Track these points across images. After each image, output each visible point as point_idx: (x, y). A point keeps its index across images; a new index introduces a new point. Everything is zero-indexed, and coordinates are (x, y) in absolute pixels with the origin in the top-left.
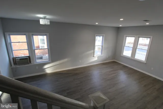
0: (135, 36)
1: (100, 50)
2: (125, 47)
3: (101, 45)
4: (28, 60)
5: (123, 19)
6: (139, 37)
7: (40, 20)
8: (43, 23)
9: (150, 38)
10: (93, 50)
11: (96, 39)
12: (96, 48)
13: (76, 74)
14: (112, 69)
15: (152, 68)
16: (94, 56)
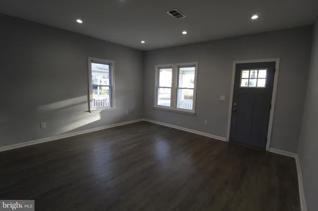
0: (173, 65)
2: (159, 89)
3: (108, 84)
6: (179, 67)
9: (194, 66)
15: (206, 122)
16: (90, 112)
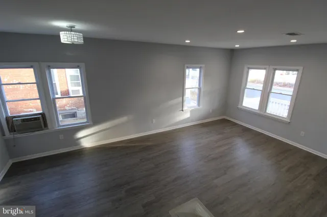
0: (267, 66)
1: (196, 97)
2: (246, 90)
3: (197, 86)
4: (40, 122)
5: (243, 31)
6: (275, 69)
7: (61, 33)
8: (66, 40)
9: (297, 70)
10: (181, 98)
11: (187, 74)
12: (187, 93)
13: (147, 148)
14: (220, 136)
16: (183, 111)
